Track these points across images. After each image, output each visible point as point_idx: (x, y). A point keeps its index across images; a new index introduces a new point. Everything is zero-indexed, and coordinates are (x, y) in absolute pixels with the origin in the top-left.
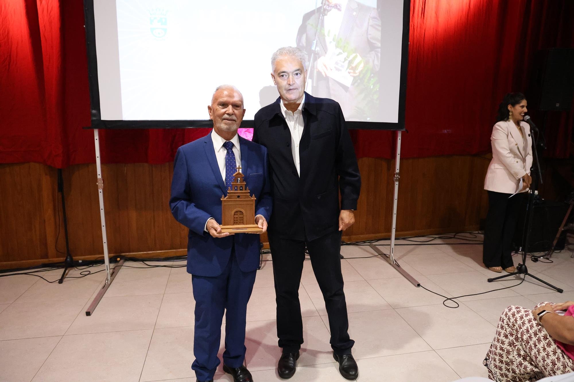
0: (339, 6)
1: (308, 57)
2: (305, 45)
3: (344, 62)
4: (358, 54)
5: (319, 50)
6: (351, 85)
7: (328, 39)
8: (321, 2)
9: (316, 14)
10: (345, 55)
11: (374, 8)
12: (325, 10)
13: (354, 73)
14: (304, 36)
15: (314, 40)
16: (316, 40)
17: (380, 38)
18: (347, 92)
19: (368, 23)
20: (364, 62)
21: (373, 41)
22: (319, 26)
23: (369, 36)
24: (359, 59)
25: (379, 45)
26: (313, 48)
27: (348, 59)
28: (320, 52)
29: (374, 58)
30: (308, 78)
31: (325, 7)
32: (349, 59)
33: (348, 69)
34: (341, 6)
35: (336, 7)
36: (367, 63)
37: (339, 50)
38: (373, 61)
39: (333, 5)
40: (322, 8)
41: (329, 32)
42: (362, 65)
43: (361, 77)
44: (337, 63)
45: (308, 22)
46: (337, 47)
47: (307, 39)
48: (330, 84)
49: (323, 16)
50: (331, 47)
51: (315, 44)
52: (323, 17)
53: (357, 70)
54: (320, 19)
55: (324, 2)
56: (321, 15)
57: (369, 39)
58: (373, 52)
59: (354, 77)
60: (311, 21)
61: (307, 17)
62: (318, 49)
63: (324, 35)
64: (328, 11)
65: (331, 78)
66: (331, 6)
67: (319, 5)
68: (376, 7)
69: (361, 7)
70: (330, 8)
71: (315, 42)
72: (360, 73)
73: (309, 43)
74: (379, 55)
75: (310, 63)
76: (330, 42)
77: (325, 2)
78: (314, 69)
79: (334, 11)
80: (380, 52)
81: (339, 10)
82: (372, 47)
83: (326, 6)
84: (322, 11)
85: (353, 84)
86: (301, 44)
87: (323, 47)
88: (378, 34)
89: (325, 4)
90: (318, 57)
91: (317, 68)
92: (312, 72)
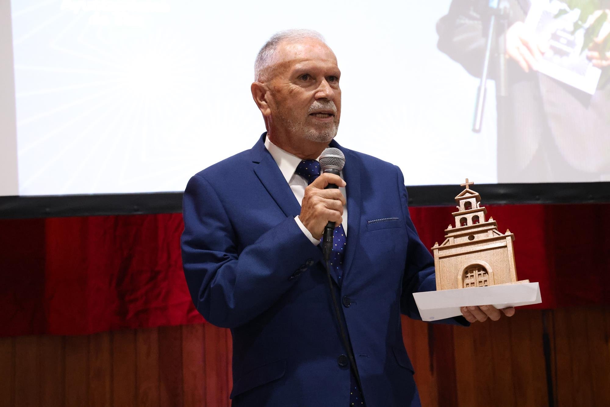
3: (573, 33)
6: (597, 89)
10: (575, 13)
13: (604, 58)
18: (587, 108)
30: (487, 79)
32: (587, 25)
33: (586, 50)
37: (558, 6)
44: (555, 37)
48: (543, 89)
59: (603, 68)
65: (545, 75)
85: (601, 87)
91: (506, 52)
92: (494, 62)
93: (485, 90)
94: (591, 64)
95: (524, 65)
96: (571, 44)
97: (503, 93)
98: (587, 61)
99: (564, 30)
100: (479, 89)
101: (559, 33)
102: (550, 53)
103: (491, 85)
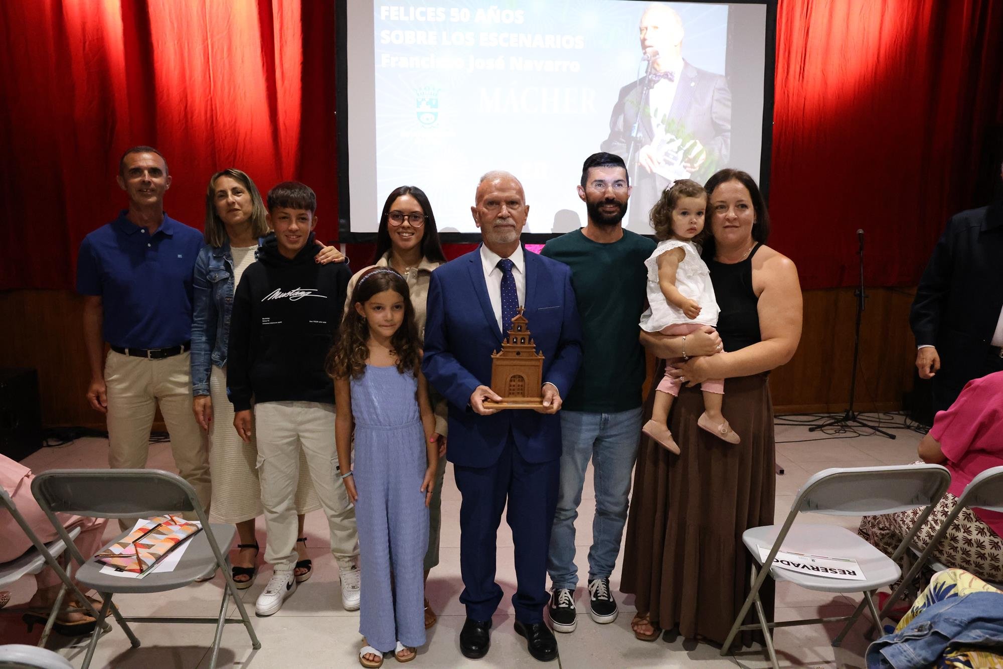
0: (671, 75)
1: (626, 147)
2: (622, 130)
4: (697, 141)
5: (642, 136)
7: (655, 122)
8: (645, 71)
9: (638, 87)
10: (679, 142)
11: (721, 76)
12: (650, 81)
13: (692, 167)
14: (621, 118)
15: (635, 123)
16: (637, 123)
17: (729, 117)
19: (713, 96)
20: (706, 152)
21: (721, 123)
22: (642, 103)
23: (714, 116)
24: (699, 147)
25: (729, 127)
26: (634, 134)
27: (683, 148)
28: (643, 139)
29: (722, 144)
31: (650, 77)
33: (683, 162)
34: (673, 74)
35: (666, 76)
36: (710, 153)
37: (670, 136)
38: (720, 150)
39: (662, 74)
40: (647, 79)
41: (656, 110)
42: (703, 156)
43: (701, 173)
45: (627, 98)
46: (667, 131)
47: (625, 121)
49: (648, 89)
50: (659, 132)
51: (636, 128)
52: (647, 92)
54: (643, 94)
55: (649, 70)
56: (645, 88)
57: (714, 119)
58: (720, 137)
59: (692, 173)
60: (632, 97)
61: (625, 91)
62: (640, 135)
63: (649, 116)
64: (655, 82)
66: (660, 76)
67: (643, 74)
68: (723, 73)
69: (702, 75)
70: (657, 78)
71: (636, 125)
72: (701, 167)
73: (628, 127)
74: (729, 141)
75: (629, 155)
76: (658, 125)
77: (651, 70)
78: (634, 163)
79: (663, 82)
80: (730, 136)
81: (671, 80)
82: (716, 129)
83: (652, 75)
84: (646, 82)
86: (616, 129)
87: (647, 132)
88: (727, 112)
89: (650, 73)
90: (640, 147)
94: (685, 170)
95: (648, 169)
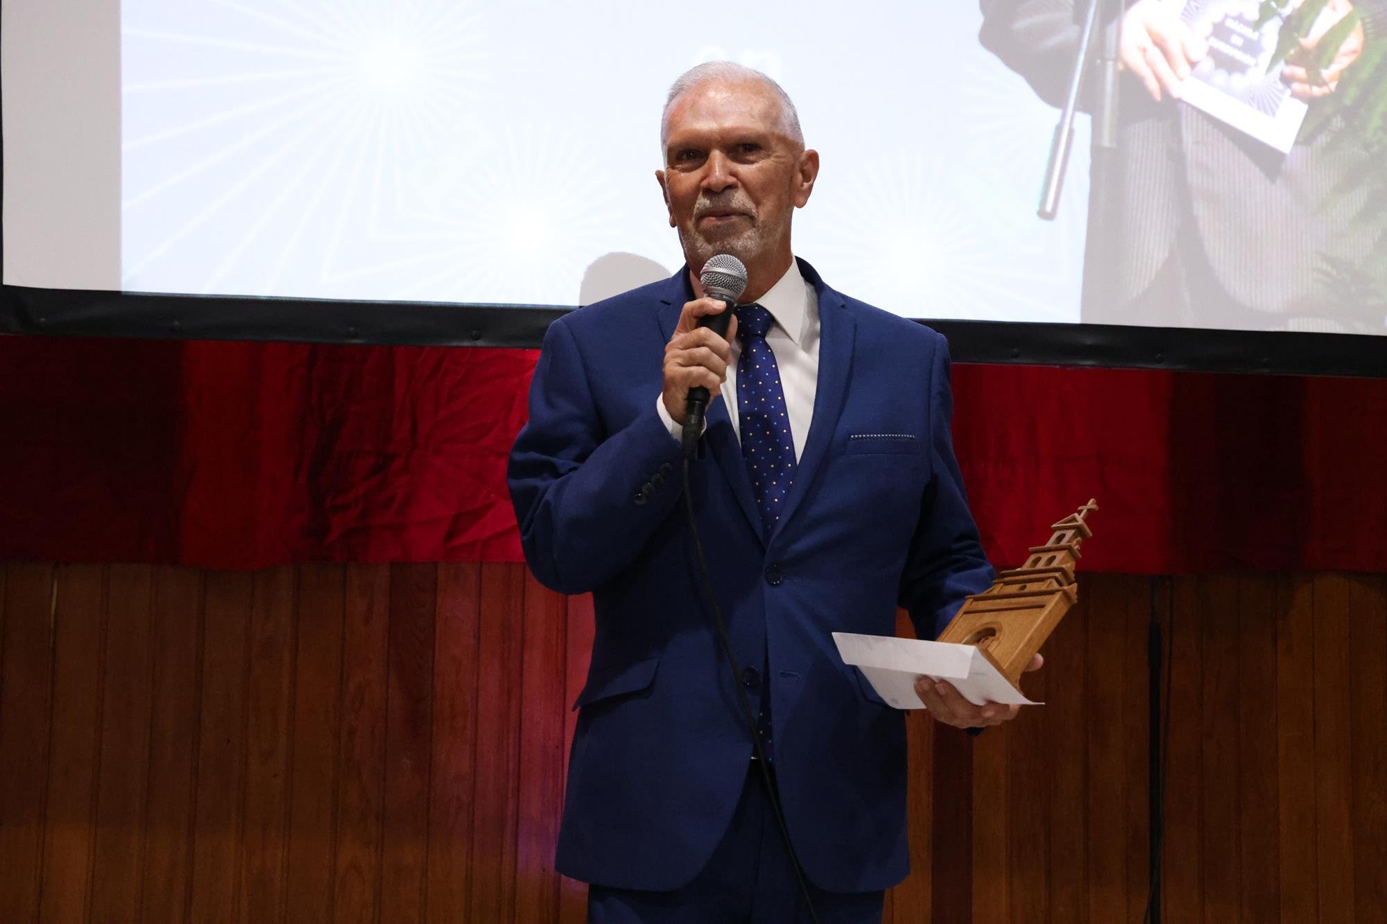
3: (1257, 25)
6: (1296, 143)
13: (1314, 80)
18: (1273, 181)
20: (1364, 25)
24: (1338, 8)
27: (1279, 10)
30: (1076, 109)
32: (1287, 11)
36: (1378, 30)
42: (1353, 41)
43: (1347, 102)
44: (1220, 31)
48: (1188, 137)
53: (1327, 67)
59: (1312, 102)
65: (1194, 108)
72: (1343, 82)
78: (1104, 60)
90: (1123, 2)
91: (1118, 58)
92: (1093, 76)
93: (1071, 132)
94: (1289, 92)
95: (1153, 85)
96: (1252, 48)
97: (1106, 142)
98: (1280, 86)
99: (1240, 18)
100: (1059, 129)
101: (1230, 23)
102: (1207, 65)
103: (1083, 123)
